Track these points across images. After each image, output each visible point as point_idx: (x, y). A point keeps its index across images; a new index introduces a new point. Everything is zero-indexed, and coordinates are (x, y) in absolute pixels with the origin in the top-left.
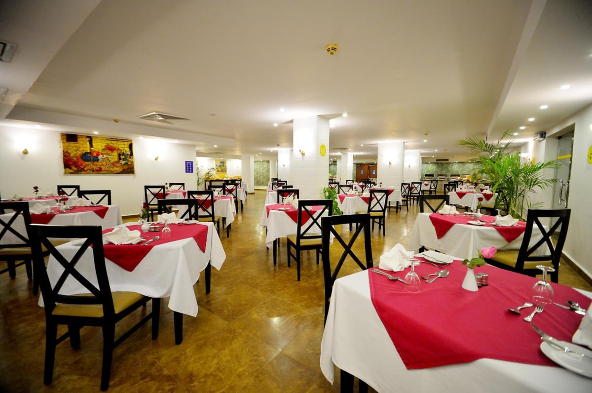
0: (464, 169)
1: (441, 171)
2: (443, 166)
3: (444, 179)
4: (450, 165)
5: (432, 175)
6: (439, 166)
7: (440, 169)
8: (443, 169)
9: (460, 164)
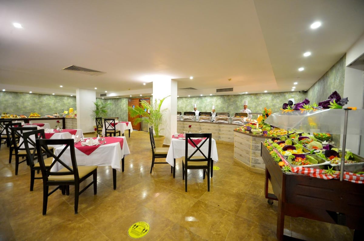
0: (258, 105)
1: (228, 107)
2: (229, 99)
3: (226, 120)
4: (239, 99)
5: (210, 114)
6: (225, 100)
7: (227, 104)
8: (230, 105)
9: (253, 97)
